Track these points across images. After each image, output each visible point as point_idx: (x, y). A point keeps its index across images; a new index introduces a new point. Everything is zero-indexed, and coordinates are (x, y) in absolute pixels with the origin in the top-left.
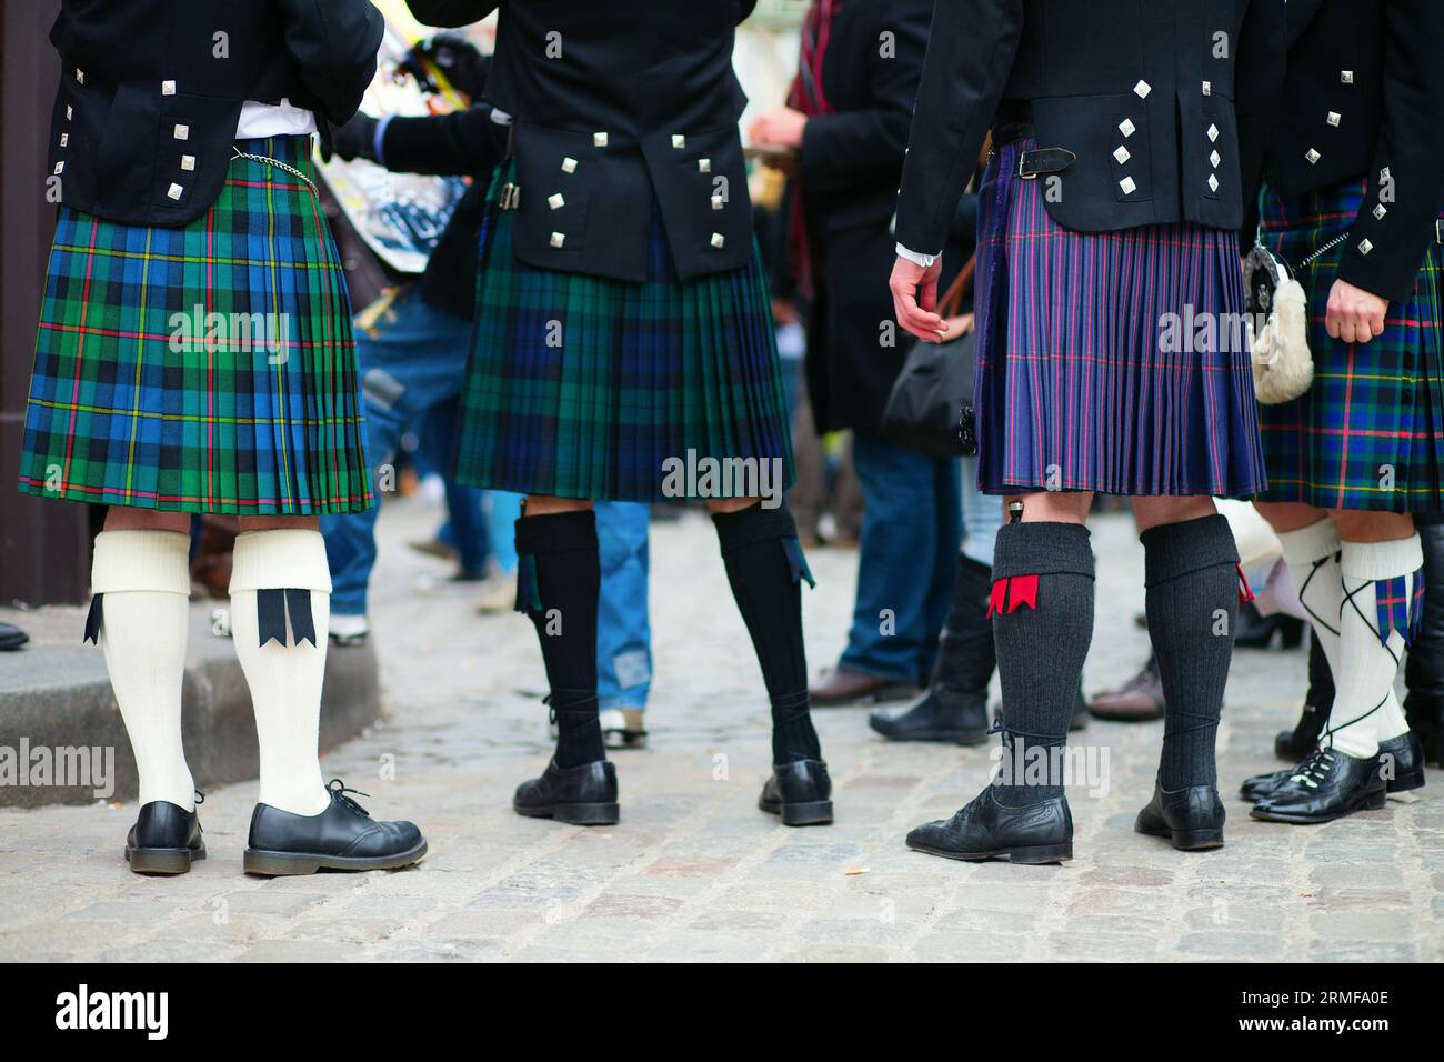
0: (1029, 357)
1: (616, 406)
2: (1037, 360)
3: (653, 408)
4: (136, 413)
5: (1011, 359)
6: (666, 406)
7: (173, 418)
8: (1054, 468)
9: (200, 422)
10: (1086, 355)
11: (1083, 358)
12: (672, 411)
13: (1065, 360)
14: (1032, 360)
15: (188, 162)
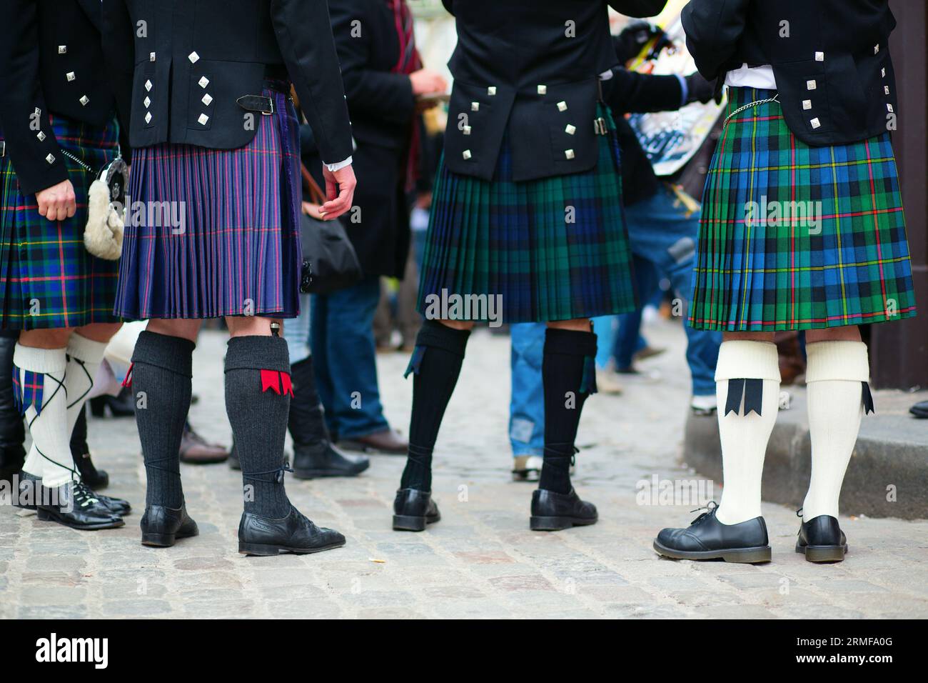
0: (267, 230)
1: (533, 262)
2: (262, 228)
3: (509, 262)
4: (841, 266)
5: (278, 227)
6: (500, 262)
7: (817, 269)
8: (250, 301)
9: (800, 268)
10: (230, 232)
11: (232, 230)
12: (496, 258)
13: (244, 228)
14: (265, 228)
15: (807, 104)
